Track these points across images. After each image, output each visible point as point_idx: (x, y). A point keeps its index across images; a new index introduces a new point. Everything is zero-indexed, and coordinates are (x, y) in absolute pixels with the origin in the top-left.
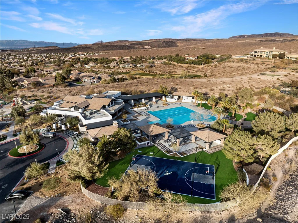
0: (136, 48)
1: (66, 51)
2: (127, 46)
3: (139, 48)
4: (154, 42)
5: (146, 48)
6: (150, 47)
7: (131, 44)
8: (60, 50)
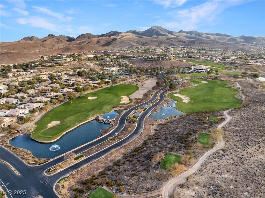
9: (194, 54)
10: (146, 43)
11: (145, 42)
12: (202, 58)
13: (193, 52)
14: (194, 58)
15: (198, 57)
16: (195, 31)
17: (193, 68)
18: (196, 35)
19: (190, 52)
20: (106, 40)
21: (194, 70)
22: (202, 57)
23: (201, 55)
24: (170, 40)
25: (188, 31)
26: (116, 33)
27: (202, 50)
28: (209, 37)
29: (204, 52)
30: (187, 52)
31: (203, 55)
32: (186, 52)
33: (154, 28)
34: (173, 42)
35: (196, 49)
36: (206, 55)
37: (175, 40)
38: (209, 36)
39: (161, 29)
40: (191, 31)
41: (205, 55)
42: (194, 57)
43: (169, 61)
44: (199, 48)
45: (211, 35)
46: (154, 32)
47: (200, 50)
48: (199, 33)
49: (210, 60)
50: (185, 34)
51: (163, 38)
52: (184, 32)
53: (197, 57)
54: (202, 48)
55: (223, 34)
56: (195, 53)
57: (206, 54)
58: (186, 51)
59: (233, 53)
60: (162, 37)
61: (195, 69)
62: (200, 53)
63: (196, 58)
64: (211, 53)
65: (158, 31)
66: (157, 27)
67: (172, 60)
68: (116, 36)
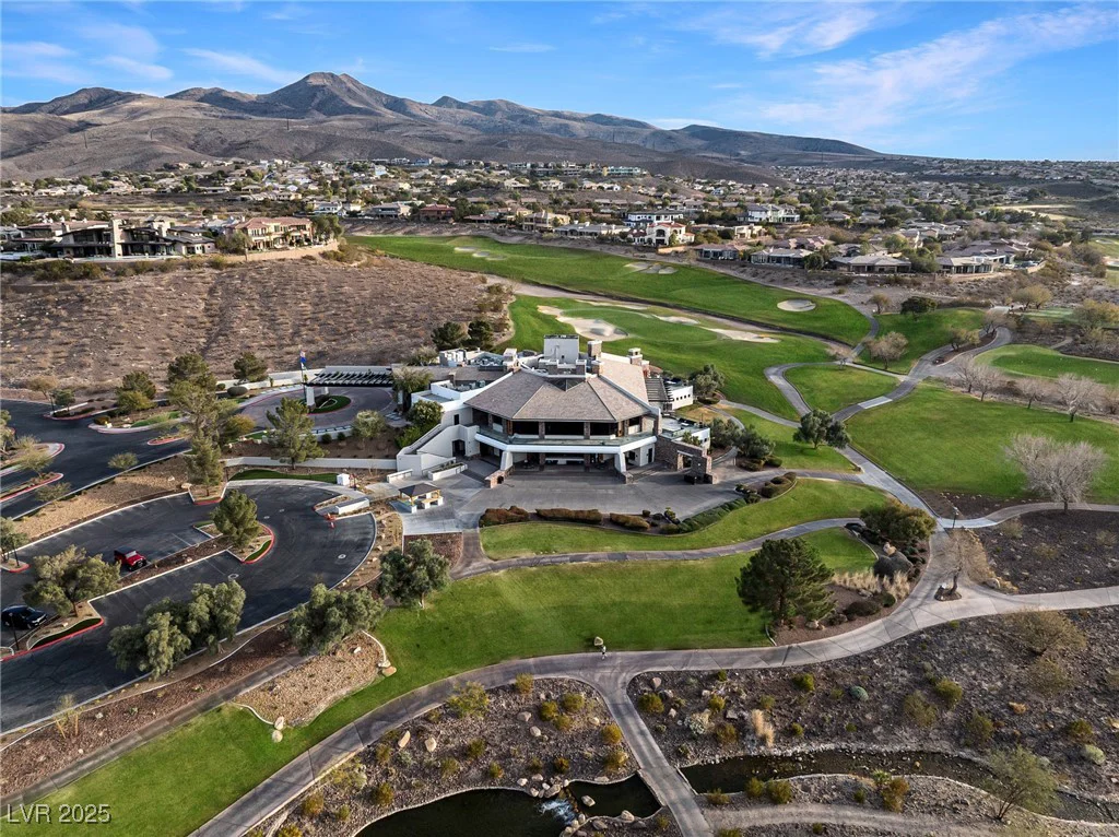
9: (499, 197)
10: (248, 142)
11: (242, 139)
12: (555, 223)
13: (493, 188)
14: (498, 227)
15: (527, 213)
16: (507, 103)
17: (453, 403)
18: (512, 118)
19: (479, 184)
20: (27, 128)
21: (473, 435)
22: (551, 216)
23: (546, 201)
24: (387, 132)
25: (477, 102)
26: (109, 97)
27: (547, 174)
28: (567, 126)
29: (557, 184)
30: (462, 188)
31: (556, 202)
32: (452, 187)
33: (313, 82)
34: (397, 142)
35: (516, 174)
36: (572, 203)
37: (411, 133)
38: (567, 122)
39: (350, 85)
40: (490, 103)
41: (566, 202)
42: (493, 213)
43: (215, 265)
44: (529, 165)
45: (575, 119)
46: (317, 101)
47: (533, 175)
48: (523, 110)
49: (623, 235)
50: (464, 115)
51: (351, 123)
52: (461, 105)
53: (519, 218)
54: (546, 166)
55: (617, 119)
56: (504, 192)
57: (572, 196)
58: (451, 182)
59: (708, 189)
60: (345, 119)
61: (480, 418)
62: (536, 188)
63: (511, 222)
64: (602, 188)
65: (337, 96)
66: (332, 75)
67: (253, 257)
68: (102, 115)
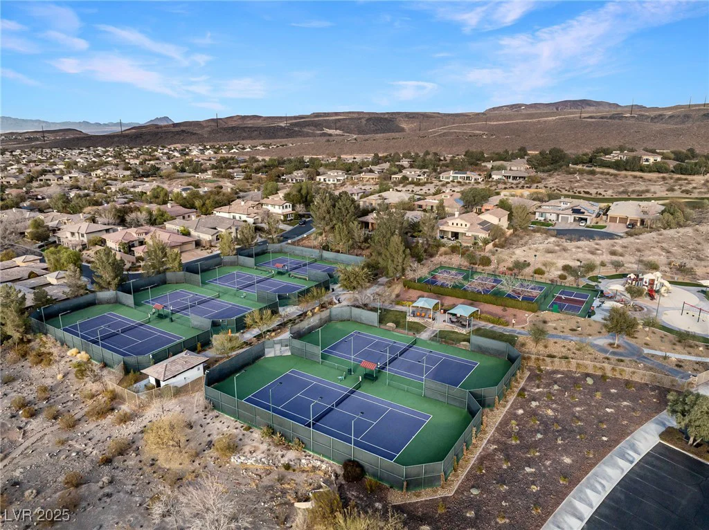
0: (308, 135)
1: (132, 141)
2: (282, 128)
3: (314, 135)
4: (346, 119)
5: (330, 135)
6: (338, 132)
7: (291, 124)
8: (116, 139)
